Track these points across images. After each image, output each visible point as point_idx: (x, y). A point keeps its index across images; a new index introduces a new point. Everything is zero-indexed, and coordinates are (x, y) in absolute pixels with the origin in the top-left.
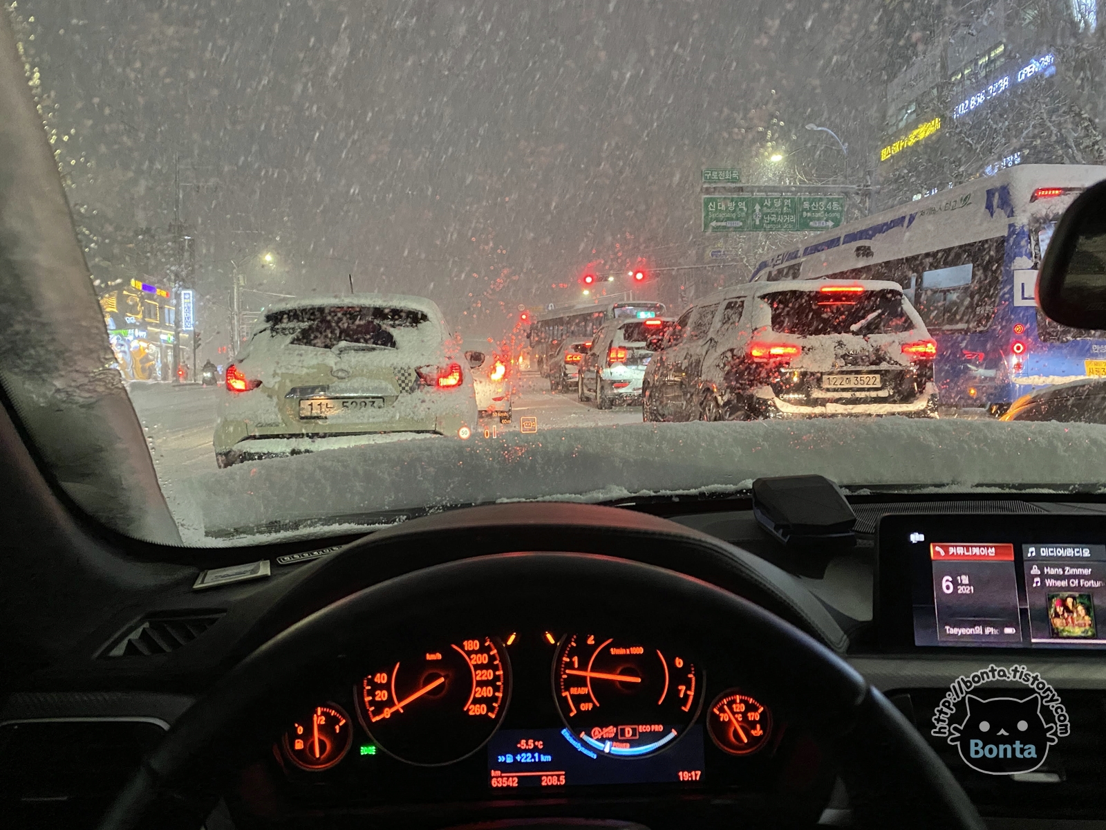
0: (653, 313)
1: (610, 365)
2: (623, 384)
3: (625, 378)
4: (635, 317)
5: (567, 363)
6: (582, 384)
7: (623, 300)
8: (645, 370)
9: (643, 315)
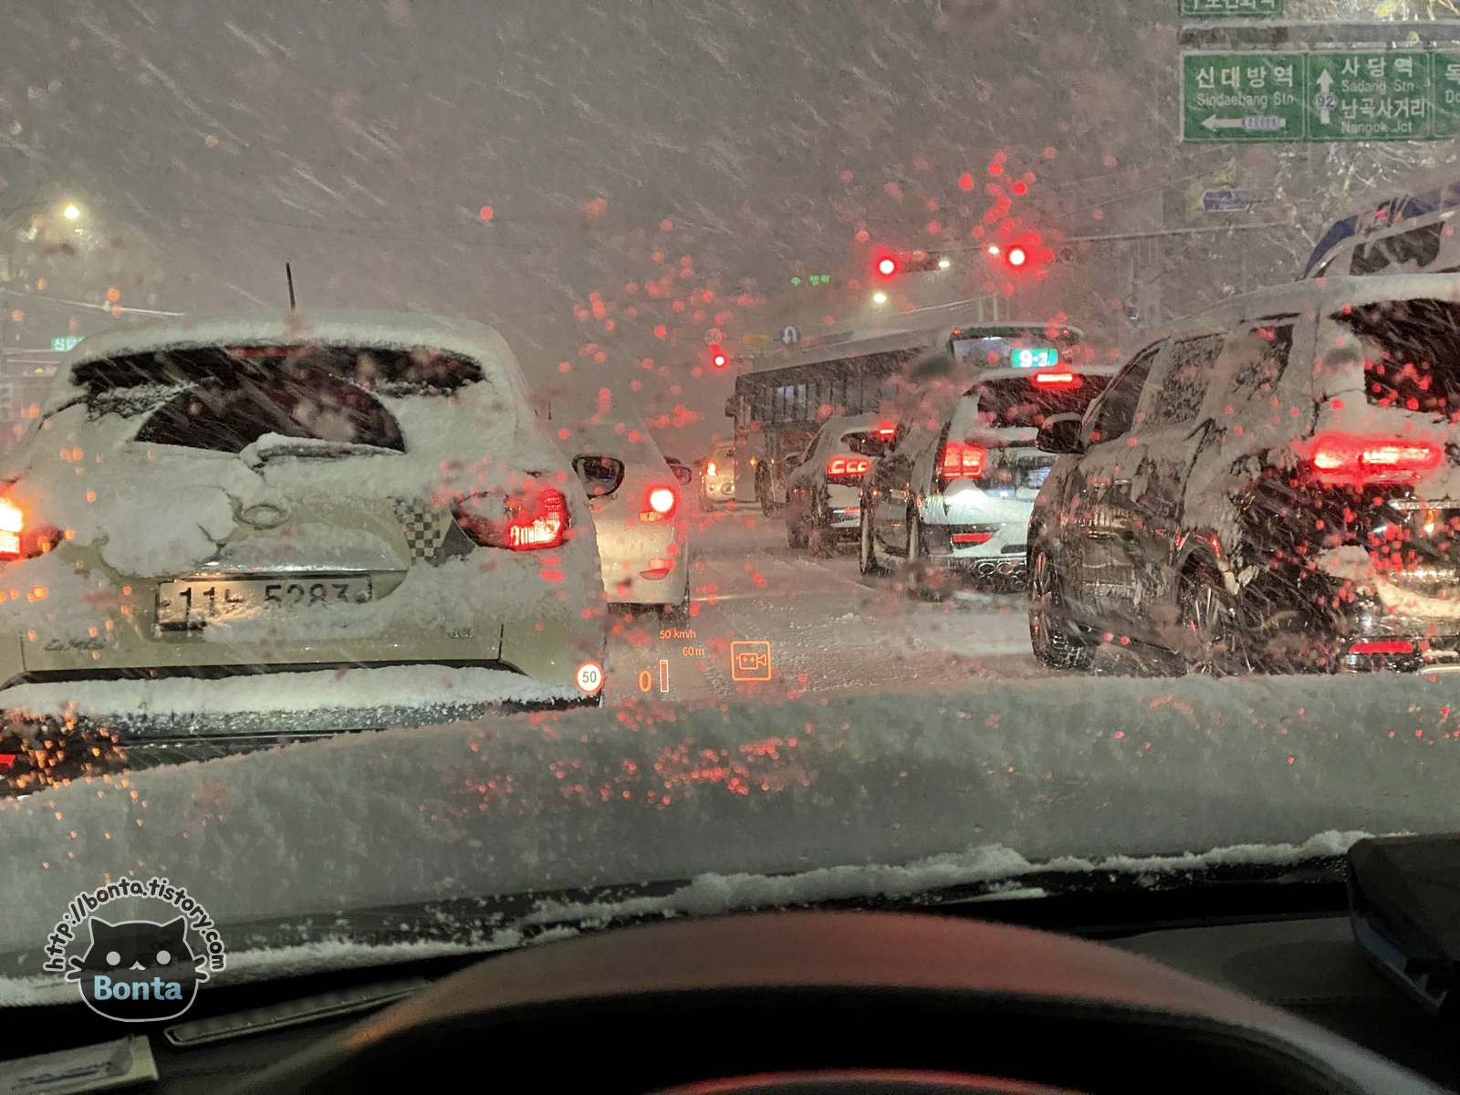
0: (1054, 352)
1: (942, 485)
2: (976, 533)
3: (982, 521)
4: (1006, 362)
5: (833, 479)
6: (870, 538)
7: (976, 320)
8: (1036, 501)
9: (1028, 359)
